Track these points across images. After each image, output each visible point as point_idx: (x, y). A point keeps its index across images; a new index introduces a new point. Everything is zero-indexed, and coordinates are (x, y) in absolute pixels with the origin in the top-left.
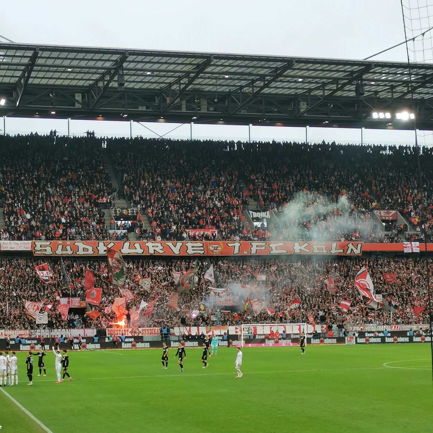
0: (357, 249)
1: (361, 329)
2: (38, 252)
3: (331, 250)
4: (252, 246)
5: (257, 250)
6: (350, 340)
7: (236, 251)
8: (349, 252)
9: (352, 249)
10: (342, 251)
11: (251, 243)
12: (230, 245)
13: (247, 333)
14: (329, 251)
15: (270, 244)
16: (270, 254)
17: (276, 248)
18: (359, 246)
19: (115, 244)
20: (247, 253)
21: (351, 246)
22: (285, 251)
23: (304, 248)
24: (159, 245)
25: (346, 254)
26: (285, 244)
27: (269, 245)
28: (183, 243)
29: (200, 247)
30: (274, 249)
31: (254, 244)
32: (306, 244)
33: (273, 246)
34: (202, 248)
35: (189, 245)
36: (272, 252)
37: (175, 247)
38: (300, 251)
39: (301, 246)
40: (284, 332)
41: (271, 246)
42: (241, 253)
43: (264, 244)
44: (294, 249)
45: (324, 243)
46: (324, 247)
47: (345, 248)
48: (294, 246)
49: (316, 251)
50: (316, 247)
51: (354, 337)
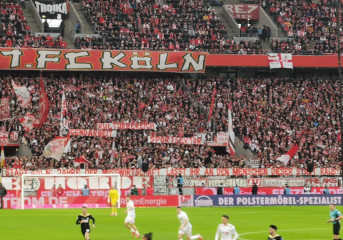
0: (198, 63)
1: (203, 184)
3: (159, 64)
4: (40, 55)
5: (46, 62)
6: (185, 200)
7: (15, 63)
8: (186, 67)
9: (190, 64)
10: (174, 65)
11: (37, 51)
12: (5, 53)
13: (30, 187)
14: (155, 67)
15: (66, 54)
16: (66, 68)
17: (75, 59)
18: (202, 58)
20: (30, 66)
21: (189, 59)
22: (88, 66)
23: (118, 61)
25: (181, 70)
26: (89, 55)
27: (64, 55)
30: (72, 61)
31: (43, 53)
32: (121, 55)
33: (71, 56)
36: (68, 67)
38: (111, 67)
39: (113, 58)
40: (86, 187)
41: (67, 56)
42: (22, 67)
43: (58, 53)
44: (103, 63)
45: (148, 54)
46: (148, 60)
47: (180, 61)
48: (103, 57)
49: (135, 66)
50: (135, 59)
51: (192, 196)
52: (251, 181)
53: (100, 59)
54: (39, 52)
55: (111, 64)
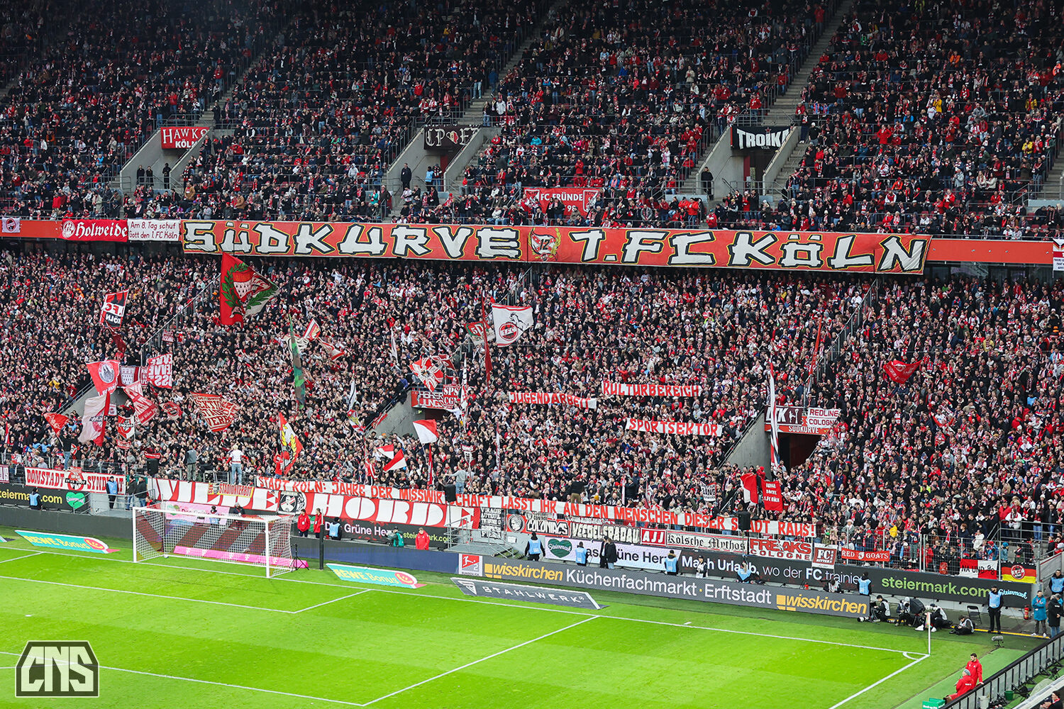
0: (910, 256)
1: (560, 530)
2: (191, 246)
3: (835, 258)
4: (630, 240)
5: (639, 252)
7: (590, 254)
8: (887, 263)
9: (896, 257)
10: (866, 260)
11: (629, 233)
12: (577, 237)
14: (826, 263)
15: (674, 237)
16: (670, 263)
17: (687, 247)
18: (918, 246)
19: (332, 230)
20: (613, 258)
21: (893, 247)
22: (707, 259)
23: (760, 251)
24: (420, 233)
25: (879, 269)
26: (713, 239)
27: (671, 240)
28: (472, 231)
29: (510, 240)
30: (682, 250)
31: (636, 236)
32: (769, 240)
33: (682, 242)
34: (514, 244)
35: (486, 234)
36: (674, 260)
37: (453, 239)
38: (745, 261)
39: (753, 245)
41: (674, 242)
42: (600, 259)
43: (661, 236)
44: (733, 255)
45: (818, 238)
46: (814, 249)
47: (877, 251)
48: (736, 244)
49: (789, 261)
50: (791, 249)
51: (481, 558)
52: (647, 534)
53: (730, 247)
54: (632, 235)
55: (748, 256)
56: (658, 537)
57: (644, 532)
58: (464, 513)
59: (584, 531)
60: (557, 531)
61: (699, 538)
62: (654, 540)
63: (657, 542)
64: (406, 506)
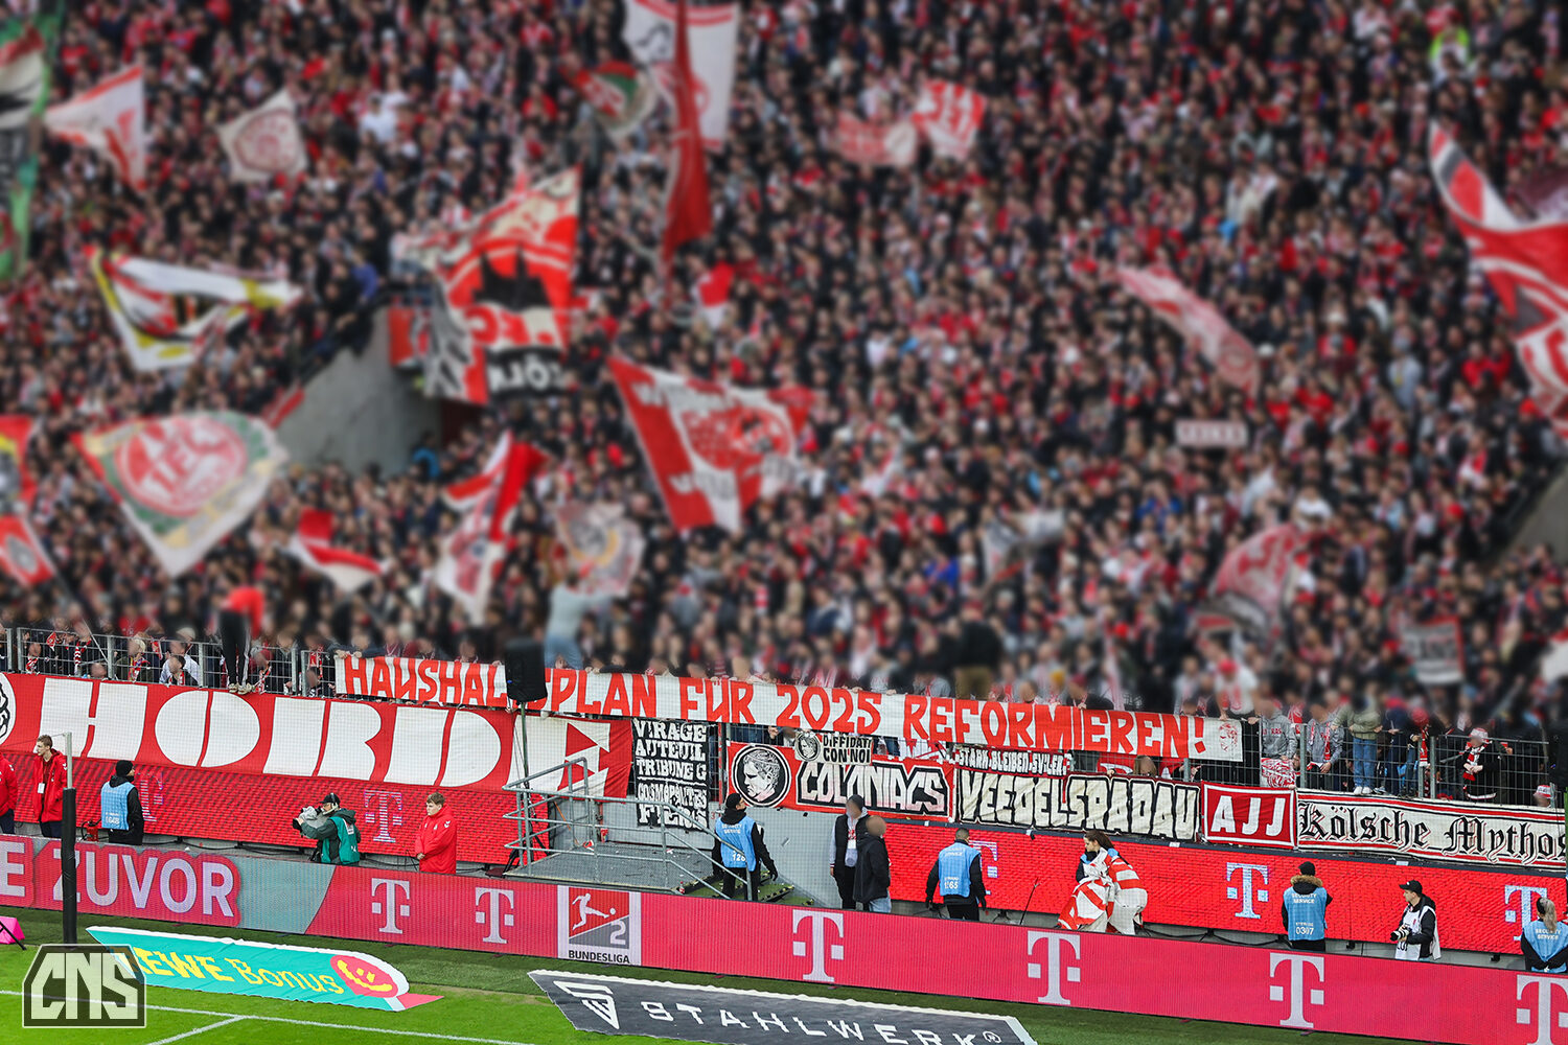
1: (919, 794)
6: (593, 921)
51: (635, 900)
52: (1225, 803)
56: (1266, 817)
57: (1215, 798)
58: (576, 742)
59: (1004, 801)
60: (906, 800)
61: (1413, 818)
62: (1250, 828)
63: (1261, 833)
64: (368, 720)
